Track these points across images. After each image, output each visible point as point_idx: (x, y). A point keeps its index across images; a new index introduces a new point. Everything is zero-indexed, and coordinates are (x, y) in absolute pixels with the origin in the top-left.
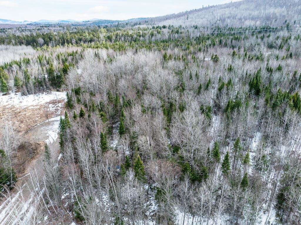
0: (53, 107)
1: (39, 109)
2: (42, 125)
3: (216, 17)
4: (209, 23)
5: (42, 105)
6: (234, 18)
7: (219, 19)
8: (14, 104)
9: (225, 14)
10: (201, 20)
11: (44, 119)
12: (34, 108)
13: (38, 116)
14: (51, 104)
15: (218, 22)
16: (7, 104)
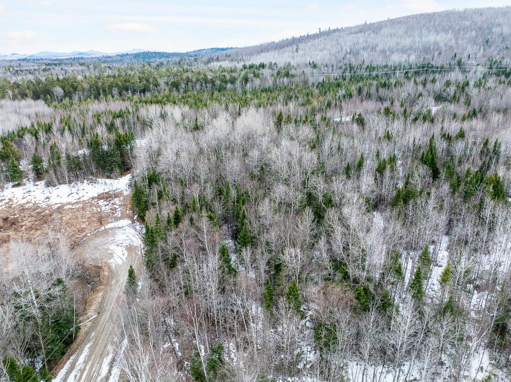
0: (107, 205)
1: (83, 208)
2: (96, 236)
3: (344, 48)
4: (333, 58)
5: (87, 202)
6: (373, 49)
7: (348, 51)
8: (37, 202)
9: (358, 43)
10: (320, 54)
11: (96, 225)
12: (74, 207)
13: (84, 220)
14: (102, 201)
15: (348, 56)
16: (25, 201)
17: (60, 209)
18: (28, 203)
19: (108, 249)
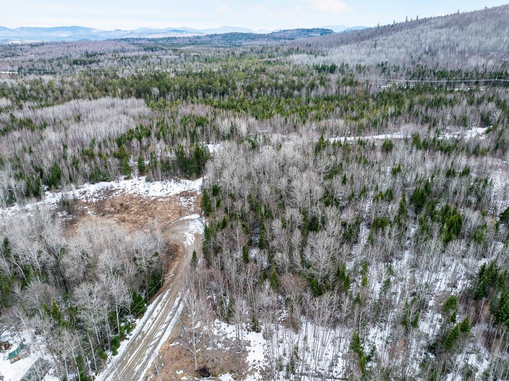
0: (185, 202)
1: (170, 202)
2: (177, 224)
5: (173, 197)
11: (177, 216)
12: (164, 201)
13: (170, 211)
14: (182, 198)
16: (132, 192)
17: (155, 201)
18: (135, 193)
19: (184, 234)
